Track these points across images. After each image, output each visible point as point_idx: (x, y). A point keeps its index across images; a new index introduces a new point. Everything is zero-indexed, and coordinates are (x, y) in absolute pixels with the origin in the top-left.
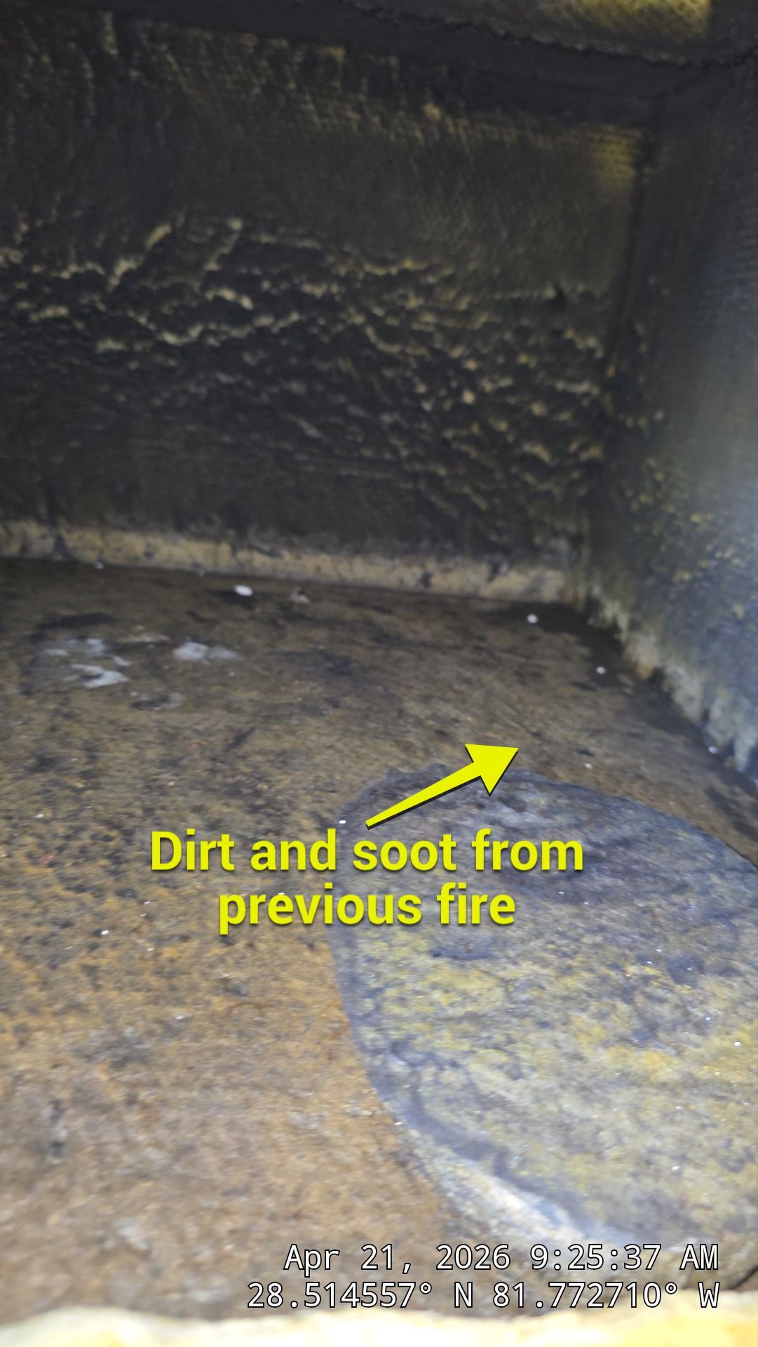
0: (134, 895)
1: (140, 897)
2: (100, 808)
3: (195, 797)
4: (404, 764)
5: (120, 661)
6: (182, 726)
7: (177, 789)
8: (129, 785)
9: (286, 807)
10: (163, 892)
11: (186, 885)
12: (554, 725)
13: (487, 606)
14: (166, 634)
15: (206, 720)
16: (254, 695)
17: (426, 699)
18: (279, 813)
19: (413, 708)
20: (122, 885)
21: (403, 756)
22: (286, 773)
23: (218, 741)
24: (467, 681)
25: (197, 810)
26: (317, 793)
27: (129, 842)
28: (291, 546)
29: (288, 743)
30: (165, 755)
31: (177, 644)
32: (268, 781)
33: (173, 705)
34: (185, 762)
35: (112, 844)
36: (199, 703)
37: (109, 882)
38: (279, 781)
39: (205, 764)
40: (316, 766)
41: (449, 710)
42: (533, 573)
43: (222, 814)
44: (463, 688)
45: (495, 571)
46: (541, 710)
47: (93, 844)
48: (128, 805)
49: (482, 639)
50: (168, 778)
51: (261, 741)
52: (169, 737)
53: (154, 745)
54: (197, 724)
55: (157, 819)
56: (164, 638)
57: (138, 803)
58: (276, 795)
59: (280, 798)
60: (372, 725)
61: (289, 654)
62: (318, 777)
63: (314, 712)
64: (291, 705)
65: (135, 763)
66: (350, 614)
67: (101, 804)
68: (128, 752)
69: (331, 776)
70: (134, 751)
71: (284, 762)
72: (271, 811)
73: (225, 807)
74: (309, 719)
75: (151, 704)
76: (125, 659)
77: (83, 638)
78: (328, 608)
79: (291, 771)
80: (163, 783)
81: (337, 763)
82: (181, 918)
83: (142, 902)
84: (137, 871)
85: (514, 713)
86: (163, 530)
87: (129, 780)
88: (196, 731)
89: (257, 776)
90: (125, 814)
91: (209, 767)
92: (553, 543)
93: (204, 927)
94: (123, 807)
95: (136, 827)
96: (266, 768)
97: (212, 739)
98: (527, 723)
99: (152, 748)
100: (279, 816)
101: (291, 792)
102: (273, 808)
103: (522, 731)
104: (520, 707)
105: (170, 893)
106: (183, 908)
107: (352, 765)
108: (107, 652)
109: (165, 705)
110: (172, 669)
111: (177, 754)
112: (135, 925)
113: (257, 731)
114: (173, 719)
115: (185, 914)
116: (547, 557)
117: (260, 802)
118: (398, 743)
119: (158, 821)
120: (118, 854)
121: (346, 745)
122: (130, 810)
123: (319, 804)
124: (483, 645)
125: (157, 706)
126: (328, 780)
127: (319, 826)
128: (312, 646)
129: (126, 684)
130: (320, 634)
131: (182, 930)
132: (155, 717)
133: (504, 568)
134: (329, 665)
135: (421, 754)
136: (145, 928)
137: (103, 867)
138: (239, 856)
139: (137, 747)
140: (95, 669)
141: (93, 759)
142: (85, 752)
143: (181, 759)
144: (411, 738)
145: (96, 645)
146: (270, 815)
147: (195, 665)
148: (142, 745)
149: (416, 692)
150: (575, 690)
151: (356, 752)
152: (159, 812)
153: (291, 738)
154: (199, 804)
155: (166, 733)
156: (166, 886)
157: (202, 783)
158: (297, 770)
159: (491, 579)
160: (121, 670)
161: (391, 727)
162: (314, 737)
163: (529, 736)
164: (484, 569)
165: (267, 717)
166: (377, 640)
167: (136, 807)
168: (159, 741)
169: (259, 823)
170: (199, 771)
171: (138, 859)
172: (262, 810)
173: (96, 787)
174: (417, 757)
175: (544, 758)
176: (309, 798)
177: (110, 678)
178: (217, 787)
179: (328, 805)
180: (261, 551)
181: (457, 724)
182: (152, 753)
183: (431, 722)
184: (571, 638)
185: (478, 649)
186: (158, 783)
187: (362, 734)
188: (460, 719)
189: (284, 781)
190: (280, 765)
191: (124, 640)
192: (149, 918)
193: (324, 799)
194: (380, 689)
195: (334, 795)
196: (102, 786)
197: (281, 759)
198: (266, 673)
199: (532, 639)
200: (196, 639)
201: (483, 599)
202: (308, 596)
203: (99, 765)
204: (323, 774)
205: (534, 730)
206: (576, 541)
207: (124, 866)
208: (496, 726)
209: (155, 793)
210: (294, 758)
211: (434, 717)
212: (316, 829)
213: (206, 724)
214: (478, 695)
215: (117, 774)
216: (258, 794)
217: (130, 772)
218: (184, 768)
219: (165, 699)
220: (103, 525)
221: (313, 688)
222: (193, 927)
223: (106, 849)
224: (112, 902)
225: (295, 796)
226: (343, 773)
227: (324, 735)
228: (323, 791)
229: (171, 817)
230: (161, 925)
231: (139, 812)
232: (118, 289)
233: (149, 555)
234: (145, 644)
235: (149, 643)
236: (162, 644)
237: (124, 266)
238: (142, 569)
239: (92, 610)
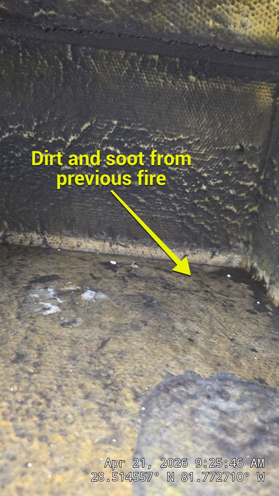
0: (46, 441)
1: (49, 441)
2: (39, 385)
3: (81, 379)
4: (174, 359)
5: (59, 301)
6: (80, 336)
7: (73, 373)
8: (53, 371)
9: (120, 385)
10: (59, 438)
11: (71, 434)
12: (240, 334)
13: (210, 269)
14: (79, 286)
15: (90, 333)
16: (112, 319)
17: (184, 320)
18: (117, 389)
19: (179, 326)
20: (42, 434)
21: (174, 354)
22: (122, 364)
23: (94, 345)
24: (202, 310)
25: (81, 386)
26: (135, 376)
27: (48, 406)
28: (133, 243)
29: (124, 346)
30: (70, 353)
31: (83, 292)
32: (114, 369)
33: (78, 325)
34: (79, 357)
35: (41, 407)
36: (88, 324)
37: (36, 431)
38: (118, 369)
39: (88, 359)
40: (135, 360)
41: (194, 327)
42: (229, 256)
43: (92, 389)
44: (200, 314)
45: (214, 254)
46: (234, 326)
47: (33, 407)
48: (51, 383)
49: (208, 286)
50: (70, 367)
51: (112, 346)
52: (74, 342)
53: (66, 348)
54: (86, 335)
55: (62, 392)
56: (79, 288)
57: (55, 382)
58: (116, 378)
59: (118, 379)
60: (161, 336)
61: (128, 295)
62: (135, 367)
63: (136, 328)
64: (127, 324)
65: (58, 358)
66: (154, 274)
67: (40, 382)
68: (55, 352)
69: (141, 366)
70: (58, 351)
71: (121, 358)
72: (113, 388)
73: (93, 385)
74: (134, 333)
75: (69, 324)
76: (61, 299)
77: (46, 288)
78: (146, 271)
79: (124, 363)
80: (68, 370)
81: (145, 358)
82: (67, 455)
83: (49, 445)
84: (50, 424)
85: (222, 328)
86: (84, 237)
87: (54, 369)
88: (85, 339)
89: (109, 366)
90: (49, 389)
91: (89, 360)
92: (237, 244)
93: (77, 461)
94: (48, 385)
95: (52, 397)
96: (113, 361)
97: (92, 344)
98: (228, 333)
99: (66, 349)
100: (116, 391)
101: (123, 376)
102: (114, 386)
103: (226, 338)
104: (225, 324)
105: (63, 439)
106: (67, 449)
107: (151, 359)
108: (54, 295)
109: (74, 325)
110: (80, 304)
111: (76, 353)
112: (44, 460)
113: (111, 339)
114: (77, 332)
115: (68, 453)
116: (235, 249)
117: (109, 382)
118: (171, 346)
119: (63, 394)
120: (43, 414)
121: (149, 348)
122: (52, 386)
123: (135, 383)
124: (209, 290)
125: (71, 325)
126: (140, 369)
127: (135, 397)
128: (138, 291)
129: (60, 313)
130: (142, 285)
131: (66, 464)
132: (70, 331)
133: (217, 254)
134: (144, 301)
135: (181, 353)
136: (49, 462)
137: (35, 422)
138: (97, 416)
139: (60, 349)
140: (48, 305)
141: (40, 355)
142: (37, 351)
143: (77, 355)
144: (177, 344)
145: (51, 291)
146: (112, 390)
147: (90, 302)
148: (61, 348)
149: (180, 316)
150: (247, 314)
151: (153, 352)
152: (64, 388)
153: (125, 344)
154: (82, 383)
155: (73, 341)
156: (62, 435)
157: (85, 370)
158: (126, 363)
159: (211, 258)
160: (59, 305)
161: (169, 337)
162: (135, 343)
163: (229, 341)
164: (209, 254)
165: (116, 331)
166: (165, 288)
167: (54, 384)
168: (69, 345)
169: (107, 395)
170: (84, 363)
171: (51, 417)
172: (109, 387)
173: (38, 373)
174: (180, 355)
175: (236, 354)
176: (131, 380)
177: (54, 309)
178: (91, 373)
179: (139, 384)
180: (121, 245)
181: (197, 335)
182: (65, 353)
183: (186, 334)
184: (245, 286)
185: (206, 291)
186: (66, 370)
187: (157, 341)
188: (199, 332)
189: (120, 369)
190: (119, 359)
191: (62, 289)
192: (52, 455)
193: (137, 380)
194: (165, 314)
195: (142, 378)
196: (41, 371)
197: (120, 356)
198: (118, 306)
199: (229, 286)
200: (91, 289)
201: (208, 265)
202: (138, 265)
203: (42, 359)
204: (137, 365)
205: (231, 337)
206: (247, 243)
207: (45, 421)
208: (215, 335)
209: (64, 376)
210: (126, 356)
211: (188, 331)
212: (133, 399)
213: (90, 335)
214: (206, 318)
215: (49, 364)
216: (108, 376)
217: (55, 363)
218: (78, 361)
219: (75, 322)
220: (61, 235)
221: (137, 315)
222: (71, 461)
223: (38, 409)
224: (36, 444)
225: (125, 378)
226: (147, 364)
227: (140, 341)
228: (137, 375)
229: (68, 391)
230: (57, 460)
231: (55, 388)
232: (70, 146)
233: (78, 246)
234: (70, 291)
235: (72, 290)
236: (78, 291)
237: (72, 138)
238: (75, 252)
239: (53, 273)
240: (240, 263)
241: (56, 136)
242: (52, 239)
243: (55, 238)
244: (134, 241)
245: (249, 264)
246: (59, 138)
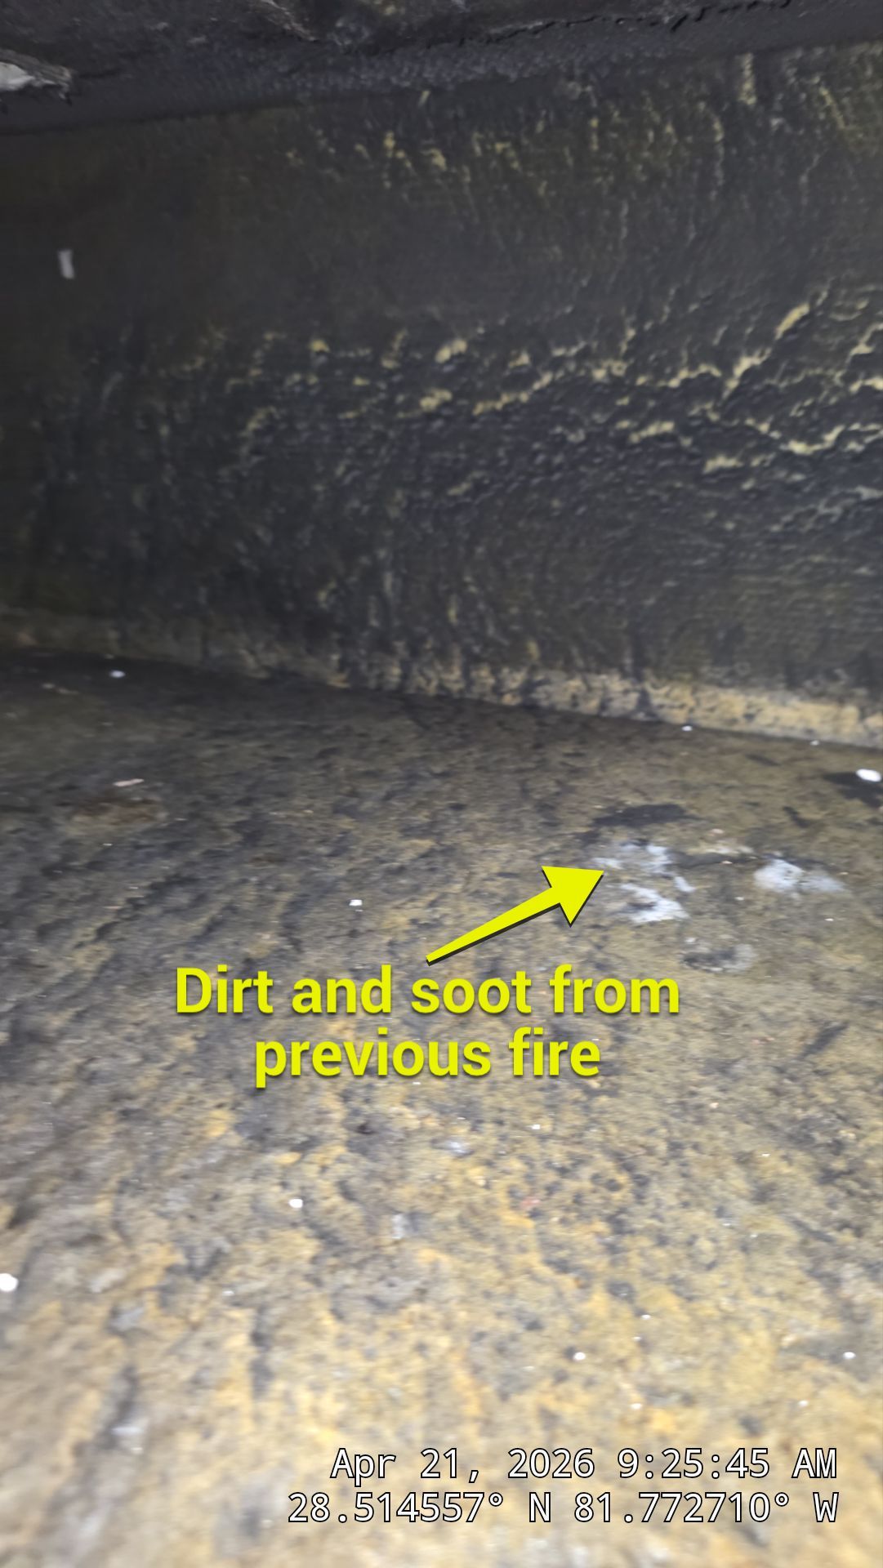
0: (630, 1299)
1: (640, 1302)
2: (613, 1130)
3: (745, 1137)
5: (683, 885)
6: (746, 1004)
7: (720, 1116)
8: (658, 1097)
10: (670, 1301)
11: (707, 1298)
14: (748, 844)
15: (780, 997)
20: (618, 1275)
23: (793, 1038)
25: (745, 1160)
27: (640, 1198)
30: (714, 1051)
31: (761, 864)
33: (740, 966)
34: (739, 1068)
35: (617, 1196)
36: (773, 966)
37: (600, 1263)
39: (768, 1077)
43: (778, 1175)
47: (594, 1191)
48: (650, 1132)
50: (709, 1093)
52: (726, 1020)
53: (701, 1033)
54: (766, 1003)
55: (684, 1165)
56: (746, 850)
57: (663, 1131)
65: (673, 1058)
67: (616, 1123)
68: (666, 1039)
70: (674, 1037)
73: (785, 1163)
75: (711, 959)
76: (689, 881)
77: (643, 843)
80: (704, 1100)
82: (690, 1359)
83: (640, 1313)
84: (642, 1254)
86: (770, 687)
88: (763, 1015)
90: (642, 1146)
91: (773, 1084)
93: (720, 1386)
94: (642, 1135)
95: (653, 1173)
97: (785, 1032)
99: (700, 1037)
105: (682, 1307)
106: (694, 1341)
108: (668, 867)
109: (727, 965)
110: (749, 902)
111: (732, 1052)
112: (622, 1354)
114: (737, 990)
115: (696, 1352)
119: (684, 1170)
120: (623, 1217)
122: (651, 1141)
125: (716, 965)
129: (684, 923)
131: (689, 1383)
132: (712, 983)
136: (636, 1364)
137: (598, 1234)
138: (792, 1263)
139: (679, 1033)
140: (647, 894)
141: (619, 1041)
142: (611, 1029)
143: (735, 1061)
145: (658, 855)
147: (781, 900)
148: (686, 1030)
152: (689, 1153)
154: (747, 1149)
155: (722, 1013)
156: (678, 1293)
157: (758, 1113)
160: (682, 898)
167: (658, 1137)
168: (710, 1026)
170: (754, 1088)
171: (647, 1231)
173: (613, 1093)
177: (666, 910)
178: (778, 1123)
182: (698, 1046)
186: (695, 1100)
189: (880, 1130)
191: (692, 851)
192: (645, 1345)
196: (622, 1091)
200: (788, 857)
203: (625, 1055)
207: (627, 1241)
209: (690, 1119)
213: (779, 1006)
215: (646, 1074)
217: (663, 1074)
218: (737, 1079)
219: (729, 955)
220: (697, 679)
222: (701, 1381)
223: (607, 1202)
224: (599, 1302)
229: (705, 1166)
230: (660, 1365)
231: (662, 1147)
232: (737, 392)
233: (749, 717)
234: (720, 858)
235: (724, 857)
236: (742, 859)
237: (745, 363)
238: (739, 735)
239: (663, 799)
241: (693, 366)
242: (667, 695)
243: (677, 692)
246: (703, 369)
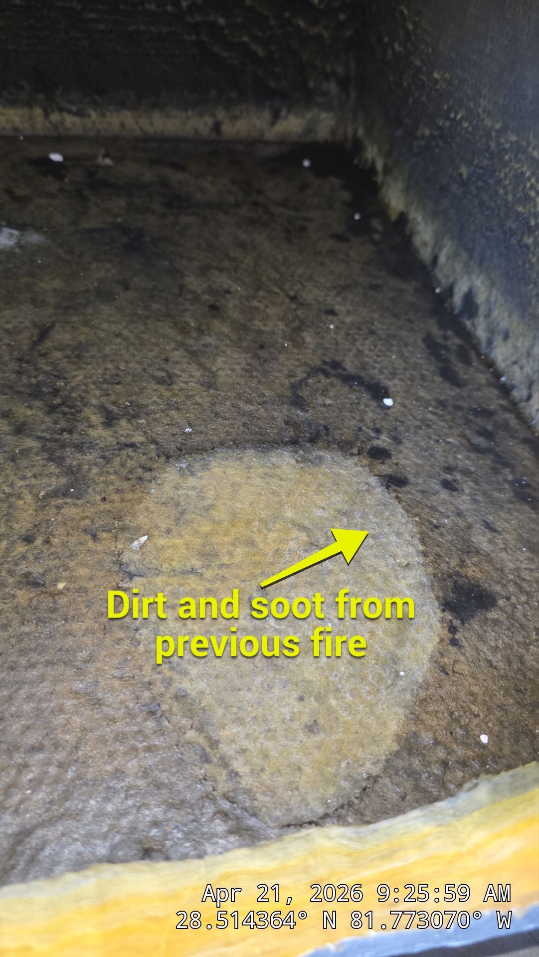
4: (179, 346)
9: (79, 403)
12: (309, 285)
13: (270, 152)
15: (15, 317)
16: (57, 284)
17: (204, 271)
18: (73, 410)
19: (194, 282)
21: (179, 338)
22: (81, 368)
23: (24, 340)
24: (242, 245)
25: (6, 415)
26: (105, 386)
28: (96, 105)
29: (84, 334)
32: (65, 378)
38: (74, 377)
39: (13, 366)
40: (105, 357)
41: (223, 281)
42: (309, 116)
43: (26, 416)
44: (237, 253)
45: (276, 116)
46: (300, 271)
49: (260, 192)
51: (61, 336)
54: (7, 322)
58: (71, 393)
59: (73, 395)
60: (155, 306)
61: (90, 231)
62: (106, 369)
63: (105, 295)
64: (88, 291)
66: (148, 175)
69: (118, 368)
71: (78, 357)
72: (66, 410)
73: (28, 409)
74: (103, 307)
79: (83, 366)
81: (123, 352)
85: (278, 276)
88: (6, 330)
89: (55, 373)
91: (16, 368)
93: (11, 528)
96: (64, 364)
97: (20, 336)
98: (287, 286)
100: (72, 414)
101: (83, 388)
102: (68, 406)
103: (282, 295)
104: (283, 269)
107: (136, 352)
113: (57, 325)
116: (320, 100)
117: (57, 401)
118: (175, 324)
121: (131, 332)
123: (106, 398)
124: (260, 199)
126: (114, 372)
127: (105, 420)
128: (111, 220)
130: (119, 203)
133: (284, 113)
134: (125, 240)
135: (194, 334)
144: (187, 318)
146: (65, 414)
147: (8, 255)
149: (196, 264)
150: (331, 243)
151: (140, 339)
153: (86, 330)
154: (7, 409)
157: (10, 387)
158: (88, 364)
159: (273, 124)
161: (171, 306)
162: (105, 326)
163: (287, 300)
164: (267, 114)
165: (67, 308)
166: (168, 204)
169: (56, 423)
170: (8, 374)
172: (58, 410)
174: (191, 337)
175: (297, 323)
176: (97, 392)
178: (22, 389)
179: (113, 398)
180: (70, 112)
181: (228, 296)
183: (206, 297)
184: (335, 181)
185: (255, 204)
187: (147, 317)
188: (232, 290)
189: (78, 376)
190: (75, 360)
193: (110, 392)
194: (166, 263)
195: (118, 387)
197: (76, 353)
198: (68, 257)
199: (303, 188)
200: (10, 224)
201: (266, 143)
202: (111, 159)
204: (110, 366)
205: (292, 293)
208: (262, 293)
210: (87, 352)
211: (210, 290)
212: (102, 423)
213: (15, 322)
214: (249, 260)
216: (56, 392)
221: (108, 270)
225: (86, 391)
226: (127, 362)
227: (114, 322)
228: (109, 383)
240: (333, 132)
244: (98, 99)
245: (350, 133)
